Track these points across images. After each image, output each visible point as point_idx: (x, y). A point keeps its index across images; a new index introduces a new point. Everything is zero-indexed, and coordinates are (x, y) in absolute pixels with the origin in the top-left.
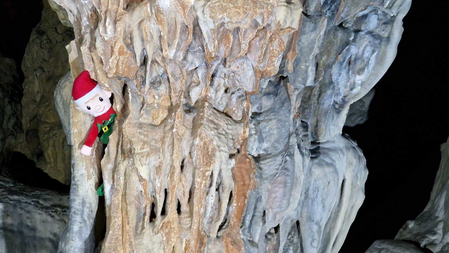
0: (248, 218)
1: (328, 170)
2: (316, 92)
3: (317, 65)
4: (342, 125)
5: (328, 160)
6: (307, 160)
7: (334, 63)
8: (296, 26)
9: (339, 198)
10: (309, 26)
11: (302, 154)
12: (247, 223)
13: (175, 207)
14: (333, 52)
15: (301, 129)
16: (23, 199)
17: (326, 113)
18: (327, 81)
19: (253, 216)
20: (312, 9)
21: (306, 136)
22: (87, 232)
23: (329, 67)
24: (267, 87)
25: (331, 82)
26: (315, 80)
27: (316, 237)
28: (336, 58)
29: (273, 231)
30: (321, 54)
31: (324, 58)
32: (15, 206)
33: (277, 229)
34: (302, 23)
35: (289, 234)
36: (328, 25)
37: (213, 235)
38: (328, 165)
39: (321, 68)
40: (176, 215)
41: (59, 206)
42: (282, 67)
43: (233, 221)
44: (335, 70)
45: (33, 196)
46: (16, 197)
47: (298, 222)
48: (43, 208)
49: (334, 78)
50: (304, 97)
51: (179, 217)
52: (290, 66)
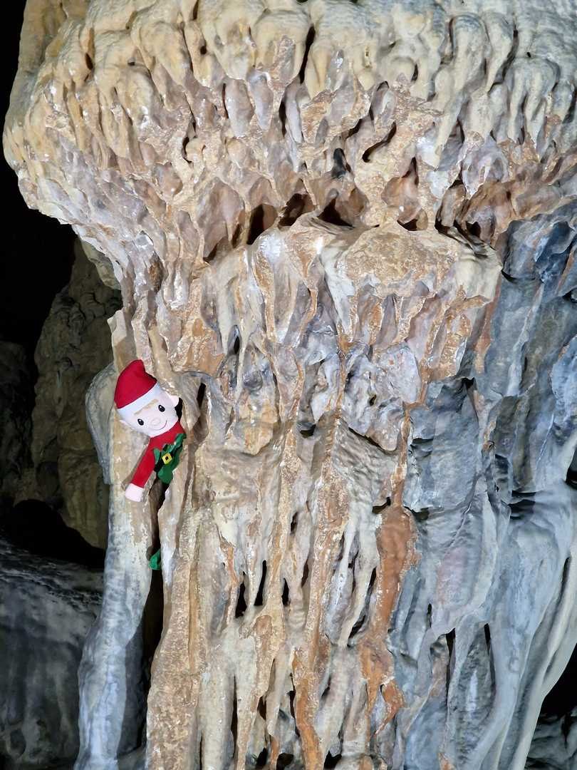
0: (402, 616)
1: (540, 540)
2: (523, 408)
3: (526, 363)
4: (566, 465)
5: (541, 524)
6: (506, 521)
7: (555, 360)
8: (489, 294)
9: (558, 590)
10: (514, 296)
11: (496, 510)
12: (400, 624)
13: (279, 593)
14: (554, 341)
15: (495, 470)
16: (27, 575)
17: (540, 443)
18: (542, 390)
19: (411, 613)
20: (518, 268)
21: (503, 481)
22: (130, 632)
23: (547, 365)
24: (440, 396)
25: (550, 392)
26: (522, 386)
27: (518, 654)
28: (560, 352)
29: (444, 641)
30: (533, 344)
31: (538, 351)
32: (13, 587)
33: (451, 637)
34: (501, 291)
35: (472, 647)
36: (545, 296)
37: (342, 643)
38: (541, 531)
39: (531, 369)
40: (281, 606)
41: (88, 590)
42: (466, 365)
43: (375, 619)
44: (556, 371)
45: (44, 572)
46: (15, 572)
47: (487, 628)
48: (59, 591)
49: (555, 385)
50: (502, 416)
51: (284, 610)
52: (479, 363)
